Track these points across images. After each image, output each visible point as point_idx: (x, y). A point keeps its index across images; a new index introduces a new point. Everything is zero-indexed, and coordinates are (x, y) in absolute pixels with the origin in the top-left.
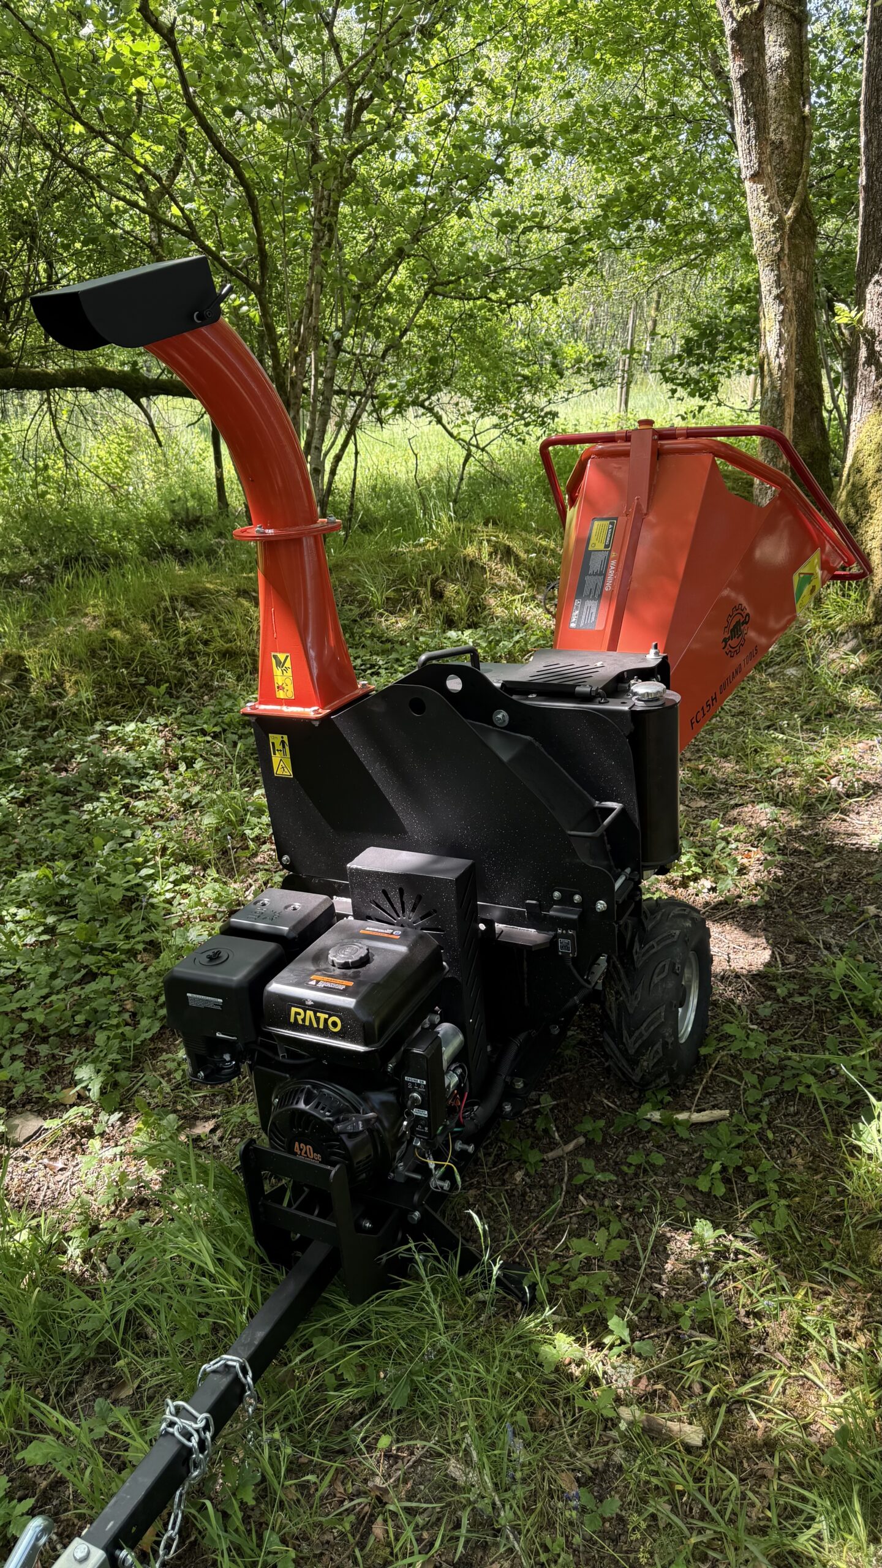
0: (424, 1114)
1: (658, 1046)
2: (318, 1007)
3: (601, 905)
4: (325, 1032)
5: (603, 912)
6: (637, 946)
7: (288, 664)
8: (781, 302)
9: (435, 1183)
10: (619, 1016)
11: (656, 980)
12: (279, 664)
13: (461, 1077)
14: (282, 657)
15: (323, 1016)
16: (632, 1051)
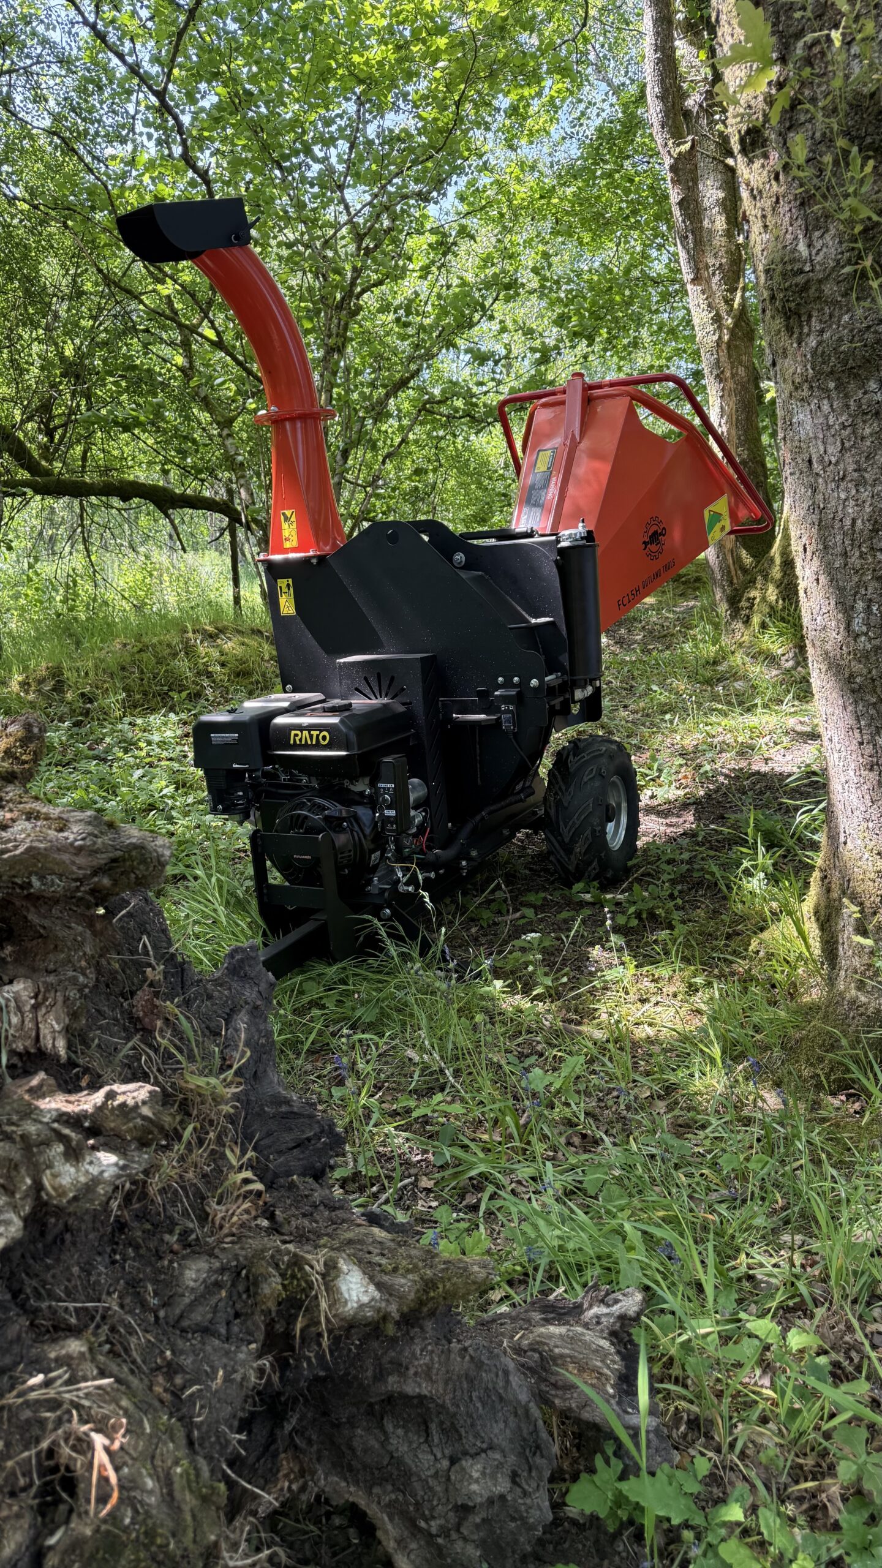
0: (392, 813)
1: (588, 832)
2: (310, 728)
3: (534, 682)
4: (317, 746)
5: (534, 688)
6: (571, 758)
7: (293, 519)
8: (721, 381)
9: (401, 888)
10: (557, 811)
11: (585, 779)
12: (286, 519)
13: (425, 818)
14: (288, 513)
15: (315, 733)
16: (567, 840)
